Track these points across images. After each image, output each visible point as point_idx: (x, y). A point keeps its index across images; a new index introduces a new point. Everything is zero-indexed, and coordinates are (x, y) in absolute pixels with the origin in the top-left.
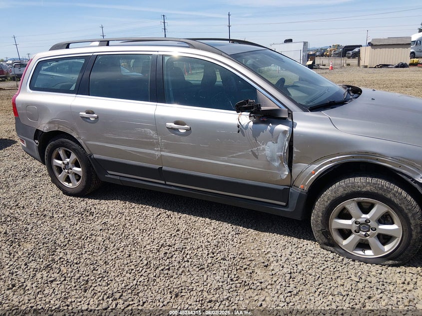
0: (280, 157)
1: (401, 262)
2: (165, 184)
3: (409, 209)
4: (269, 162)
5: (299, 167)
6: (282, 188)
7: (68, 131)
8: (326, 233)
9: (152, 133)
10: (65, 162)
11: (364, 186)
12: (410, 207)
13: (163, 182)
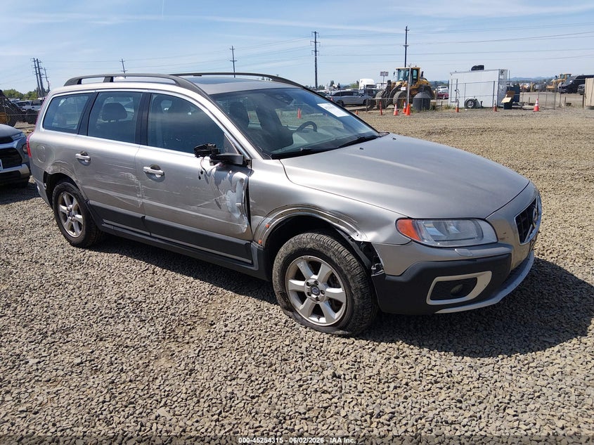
0: (239, 207)
1: (351, 333)
2: (151, 236)
3: (348, 270)
4: (231, 213)
5: (257, 219)
6: (244, 242)
7: (68, 174)
8: (285, 295)
9: (133, 178)
10: (69, 208)
11: (309, 243)
12: (349, 268)
13: (149, 234)
